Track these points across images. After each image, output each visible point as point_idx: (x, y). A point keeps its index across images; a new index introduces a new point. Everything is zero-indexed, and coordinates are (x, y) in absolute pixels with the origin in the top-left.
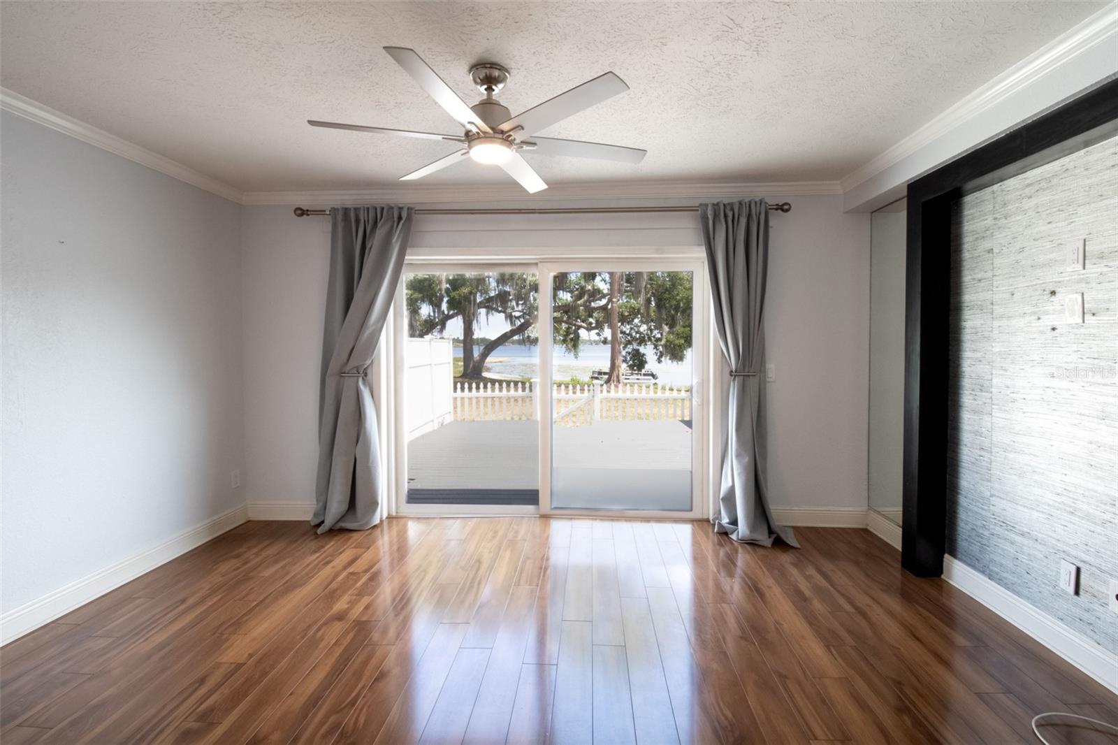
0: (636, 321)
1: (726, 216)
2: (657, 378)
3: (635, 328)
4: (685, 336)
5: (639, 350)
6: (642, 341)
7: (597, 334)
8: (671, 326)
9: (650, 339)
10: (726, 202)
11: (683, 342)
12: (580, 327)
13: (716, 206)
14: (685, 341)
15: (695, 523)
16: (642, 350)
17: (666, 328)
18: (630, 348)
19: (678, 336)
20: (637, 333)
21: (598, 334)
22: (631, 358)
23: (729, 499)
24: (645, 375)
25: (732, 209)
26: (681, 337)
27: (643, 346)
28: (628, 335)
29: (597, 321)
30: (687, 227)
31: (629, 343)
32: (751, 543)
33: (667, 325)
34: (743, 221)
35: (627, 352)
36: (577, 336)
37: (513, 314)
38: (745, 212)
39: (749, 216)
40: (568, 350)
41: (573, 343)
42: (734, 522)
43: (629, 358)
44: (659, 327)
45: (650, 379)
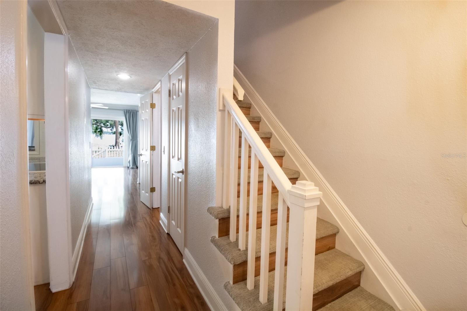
1: (129, 112)
10: (129, 109)
12: (102, 127)
13: (127, 110)
15: (125, 168)
21: (111, 130)
23: (129, 162)
25: (130, 111)
29: (111, 125)
30: (122, 113)
32: (132, 168)
34: (132, 113)
38: (132, 112)
39: (133, 113)
40: (97, 135)
41: (100, 133)
42: (130, 166)
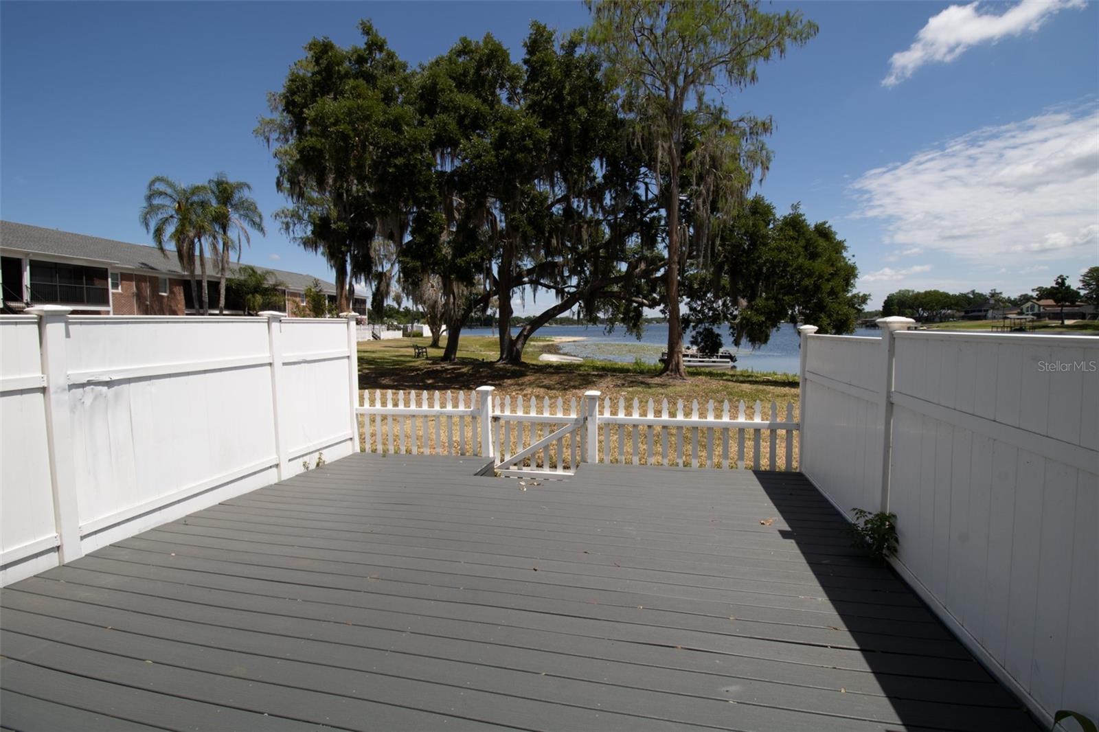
0: (710, 295)
2: (736, 360)
3: (708, 304)
4: (767, 311)
5: (712, 329)
6: (716, 319)
7: (661, 311)
8: (751, 300)
9: (725, 318)
11: (764, 319)
12: (641, 305)
14: (768, 318)
16: (716, 330)
17: (744, 302)
18: (701, 328)
19: (758, 311)
20: (710, 309)
22: (702, 339)
24: (721, 357)
26: (761, 314)
27: (716, 326)
28: (699, 312)
31: (700, 321)
33: (743, 298)
35: (698, 332)
36: (639, 314)
37: (566, 290)
40: (630, 330)
41: (634, 322)
43: (699, 340)
44: (736, 302)
45: (728, 362)
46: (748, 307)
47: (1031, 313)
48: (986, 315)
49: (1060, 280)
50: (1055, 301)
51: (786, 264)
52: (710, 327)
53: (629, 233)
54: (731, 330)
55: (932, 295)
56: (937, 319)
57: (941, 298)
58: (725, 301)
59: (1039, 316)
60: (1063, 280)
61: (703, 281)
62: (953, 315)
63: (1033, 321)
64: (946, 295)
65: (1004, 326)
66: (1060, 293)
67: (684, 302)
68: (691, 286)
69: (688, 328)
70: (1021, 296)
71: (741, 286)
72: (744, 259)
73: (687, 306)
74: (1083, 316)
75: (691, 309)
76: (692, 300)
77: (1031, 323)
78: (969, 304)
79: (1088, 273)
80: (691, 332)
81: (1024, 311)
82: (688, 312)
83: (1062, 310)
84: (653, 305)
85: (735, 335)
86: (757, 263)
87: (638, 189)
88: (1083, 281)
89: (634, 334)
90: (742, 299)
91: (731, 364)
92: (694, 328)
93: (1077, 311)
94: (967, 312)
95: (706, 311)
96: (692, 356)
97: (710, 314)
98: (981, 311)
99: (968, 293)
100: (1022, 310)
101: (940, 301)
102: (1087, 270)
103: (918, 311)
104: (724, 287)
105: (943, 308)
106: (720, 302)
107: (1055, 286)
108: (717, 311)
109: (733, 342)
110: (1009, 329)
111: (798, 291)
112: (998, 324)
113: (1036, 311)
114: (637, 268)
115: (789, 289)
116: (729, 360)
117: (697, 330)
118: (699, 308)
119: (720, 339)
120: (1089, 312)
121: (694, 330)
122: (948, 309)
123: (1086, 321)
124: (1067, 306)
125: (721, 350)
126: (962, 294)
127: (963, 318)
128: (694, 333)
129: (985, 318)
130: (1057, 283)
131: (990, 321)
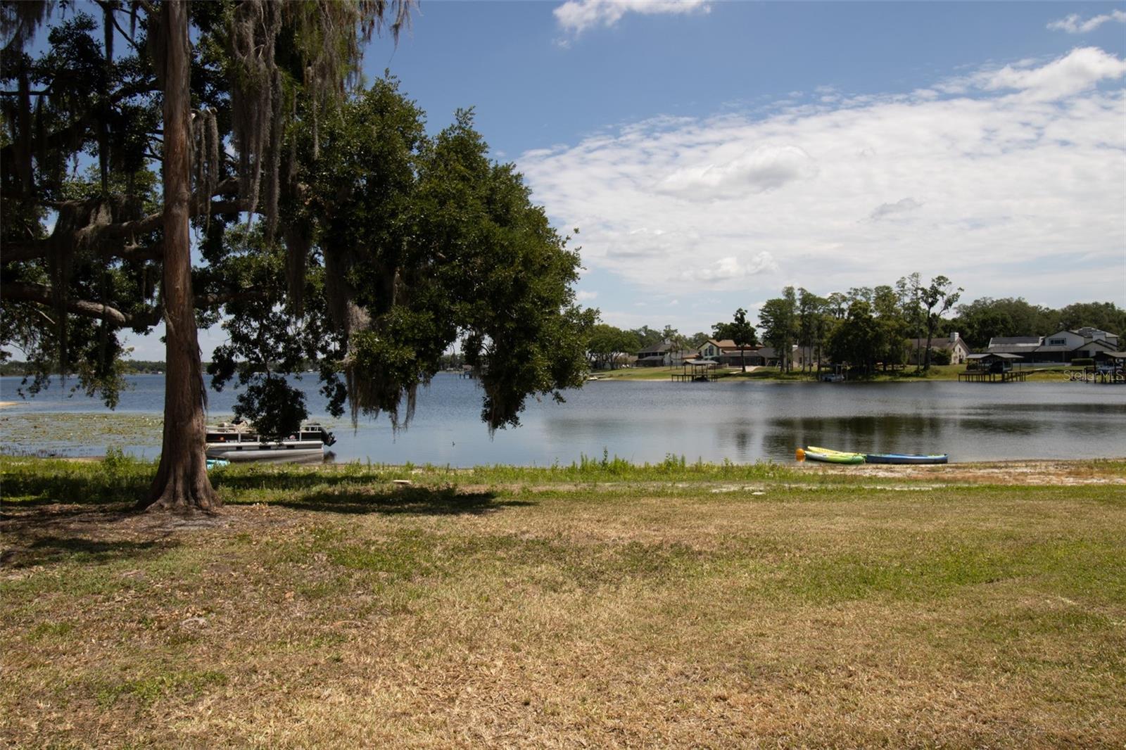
0: (278, 308)
2: (333, 442)
3: (275, 327)
5: (284, 382)
6: (291, 360)
7: (161, 340)
8: (378, 309)
9: (312, 356)
11: (413, 355)
14: (419, 354)
16: (292, 382)
17: (361, 316)
18: (259, 379)
19: (398, 338)
20: (278, 339)
22: (262, 404)
24: (305, 437)
26: (406, 342)
27: (292, 374)
28: (256, 343)
31: (256, 365)
33: (360, 305)
35: (252, 389)
36: (113, 348)
43: (256, 404)
44: (338, 322)
45: (319, 446)
46: (372, 327)
47: (710, 357)
48: (662, 360)
49: (739, 315)
50: (737, 342)
51: (454, 232)
52: (281, 375)
53: (71, 142)
54: (325, 383)
55: (600, 332)
56: (608, 366)
57: (611, 336)
58: (313, 320)
59: (720, 361)
60: (742, 314)
61: (263, 275)
62: (626, 359)
63: (714, 367)
64: (616, 332)
65: (685, 375)
66: (738, 331)
67: (221, 322)
68: (234, 286)
69: (229, 378)
70: (696, 335)
71: (353, 277)
72: (362, 214)
73: (227, 331)
74: (761, 362)
75: (237, 337)
76: (239, 318)
77: (712, 371)
78: (642, 344)
79: (766, 307)
80: (236, 387)
81: (703, 354)
82: (229, 343)
83: (742, 353)
84: (141, 324)
85: (333, 393)
86: (389, 226)
87: (92, 28)
88: (762, 317)
89: (98, 394)
90: (357, 308)
91: (324, 449)
92: (244, 379)
93: (756, 355)
94: (641, 356)
95: (271, 342)
96: (244, 438)
97: (280, 350)
98: (655, 354)
99: (640, 330)
100: (700, 353)
101: (610, 340)
102: (765, 304)
103: (584, 353)
104: (311, 288)
105: (614, 350)
106: (301, 325)
107: (734, 322)
108: (296, 342)
109: (328, 409)
110: (690, 379)
111: (481, 294)
112: (676, 372)
113: (715, 355)
114: (87, 223)
115: (461, 288)
116: (320, 442)
117: (252, 383)
118: (254, 336)
119: (301, 404)
120: (769, 356)
121: (243, 382)
122: (621, 352)
123: (766, 367)
124: (748, 349)
125: (304, 424)
126: (634, 331)
127: (638, 363)
128: (244, 390)
129: (662, 363)
130: (737, 319)
131: (669, 368)
